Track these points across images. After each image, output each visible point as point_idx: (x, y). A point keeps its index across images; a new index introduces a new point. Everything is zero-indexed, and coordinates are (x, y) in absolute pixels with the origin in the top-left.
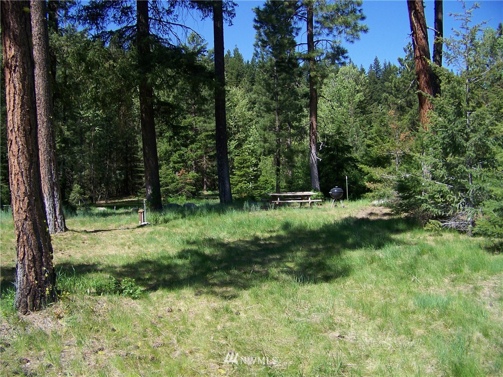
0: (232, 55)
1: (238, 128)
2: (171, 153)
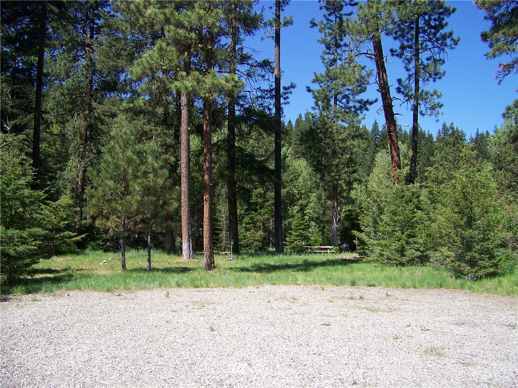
0: (304, 119)
1: (301, 195)
2: (244, 216)
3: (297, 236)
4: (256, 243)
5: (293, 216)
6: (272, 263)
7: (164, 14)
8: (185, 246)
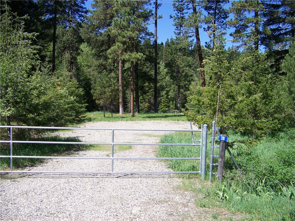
1: (167, 86)
3: (164, 106)
4: (145, 109)
5: (163, 96)
6: (153, 116)
7: (118, 32)
8: (121, 109)
